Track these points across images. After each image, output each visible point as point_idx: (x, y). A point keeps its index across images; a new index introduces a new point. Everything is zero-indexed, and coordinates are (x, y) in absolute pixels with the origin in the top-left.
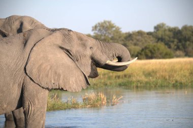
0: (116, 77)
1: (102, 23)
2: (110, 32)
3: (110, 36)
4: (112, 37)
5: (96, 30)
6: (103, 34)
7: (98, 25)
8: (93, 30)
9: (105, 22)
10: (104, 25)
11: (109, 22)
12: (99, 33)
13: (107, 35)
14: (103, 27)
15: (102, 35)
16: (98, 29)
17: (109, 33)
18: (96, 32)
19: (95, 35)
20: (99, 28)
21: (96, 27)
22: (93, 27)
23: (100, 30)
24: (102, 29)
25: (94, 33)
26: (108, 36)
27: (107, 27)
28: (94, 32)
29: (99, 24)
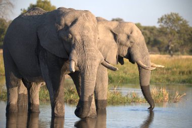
0: (180, 73)
1: (168, 15)
2: (176, 25)
3: (176, 30)
4: (179, 31)
5: (162, 22)
6: (169, 27)
7: (164, 17)
8: (159, 22)
9: (172, 14)
10: (171, 17)
11: (176, 15)
12: (165, 26)
13: (173, 28)
14: (170, 19)
15: (168, 28)
16: (164, 22)
17: (175, 26)
18: (162, 24)
19: (160, 27)
20: (165, 20)
21: (162, 19)
22: (159, 19)
23: (166, 22)
24: (168, 22)
25: (160, 25)
26: (174, 30)
27: (173, 20)
28: (159, 24)
29: (166, 16)
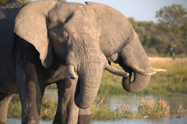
0: (184, 81)
1: (169, 8)
2: (179, 19)
3: (179, 26)
4: (183, 27)
5: (161, 16)
6: (170, 22)
7: (164, 10)
8: (157, 16)
9: (174, 6)
10: (173, 10)
11: (179, 7)
12: (165, 21)
13: (175, 23)
14: (171, 12)
15: (168, 23)
16: (163, 15)
17: (178, 21)
18: (161, 18)
19: (159, 22)
20: (165, 13)
21: (161, 12)
22: (157, 12)
23: (166, 16)
24: (168, 15)
25: (159, 20)
26: (177, 25)
27: (176, 13)
28: (158, 18)
29: (165, 8)
